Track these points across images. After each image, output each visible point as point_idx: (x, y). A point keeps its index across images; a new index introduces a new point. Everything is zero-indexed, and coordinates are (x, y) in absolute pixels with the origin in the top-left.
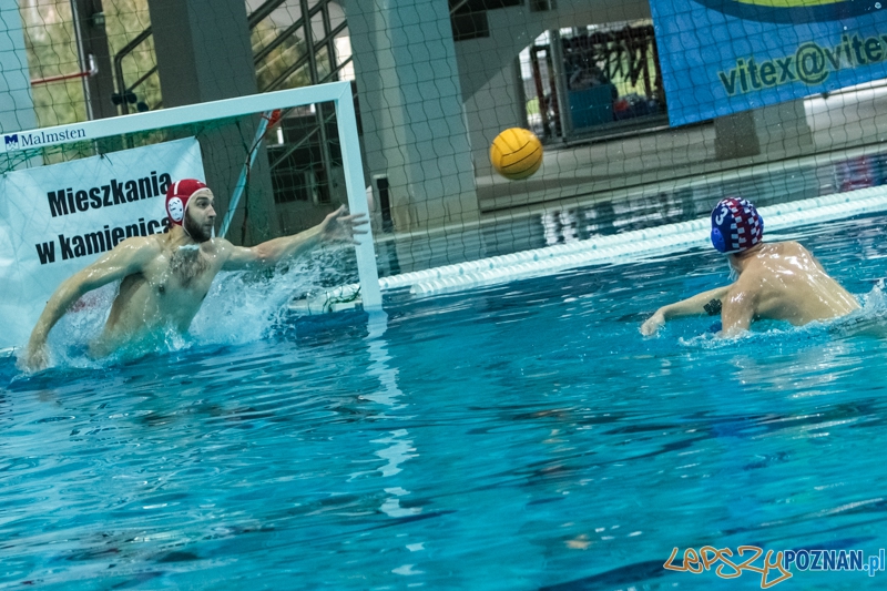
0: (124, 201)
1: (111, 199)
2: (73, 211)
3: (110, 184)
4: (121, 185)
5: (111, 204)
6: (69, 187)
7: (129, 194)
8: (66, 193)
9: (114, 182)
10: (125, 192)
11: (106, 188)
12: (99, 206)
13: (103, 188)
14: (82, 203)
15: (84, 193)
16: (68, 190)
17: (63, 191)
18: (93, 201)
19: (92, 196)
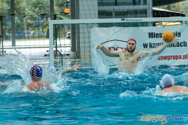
2: (154, 37)
16: (154, 33)
17: (153, 33)
18: (160, 36)
19: (160, 35)
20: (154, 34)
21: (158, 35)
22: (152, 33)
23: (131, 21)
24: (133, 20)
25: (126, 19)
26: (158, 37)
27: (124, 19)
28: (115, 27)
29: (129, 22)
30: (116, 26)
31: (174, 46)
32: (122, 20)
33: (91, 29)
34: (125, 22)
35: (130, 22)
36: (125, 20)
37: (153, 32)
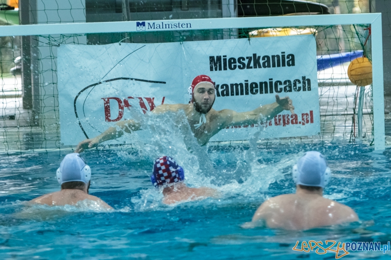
0: (260, 67)
1: (252, 64)
2: (225, 69)
3: (252, 56)
4: (259, 57)
5: (251, 68)
6: (225, 55)
7: (264, 63)
8: (222, 58)
9: (255, 55)
10: (261, 62)
11: (250, 59)
12: (243, 68)
13: (247, 58)
14: (233, 65)
15: (234, 59)
16: (224, 56)
17: (220, 56)
18: (239, 64)
19: (239, 62)
20: (225, 60)
21: (235, 62)
22: (219, 58)
23: (161, 27)
24: (167, 26)
25: (149, 24)
26: (235, 67)
27: (143, 24)
28: (120, 44)
29: (156, 30)
30: (122, 42)
31: (279, 90)
32: (138, 25)
33: (58, 49)
34: (147, 30)
35: (159, 30)
36: (147, 24)
37: (222, 54)
